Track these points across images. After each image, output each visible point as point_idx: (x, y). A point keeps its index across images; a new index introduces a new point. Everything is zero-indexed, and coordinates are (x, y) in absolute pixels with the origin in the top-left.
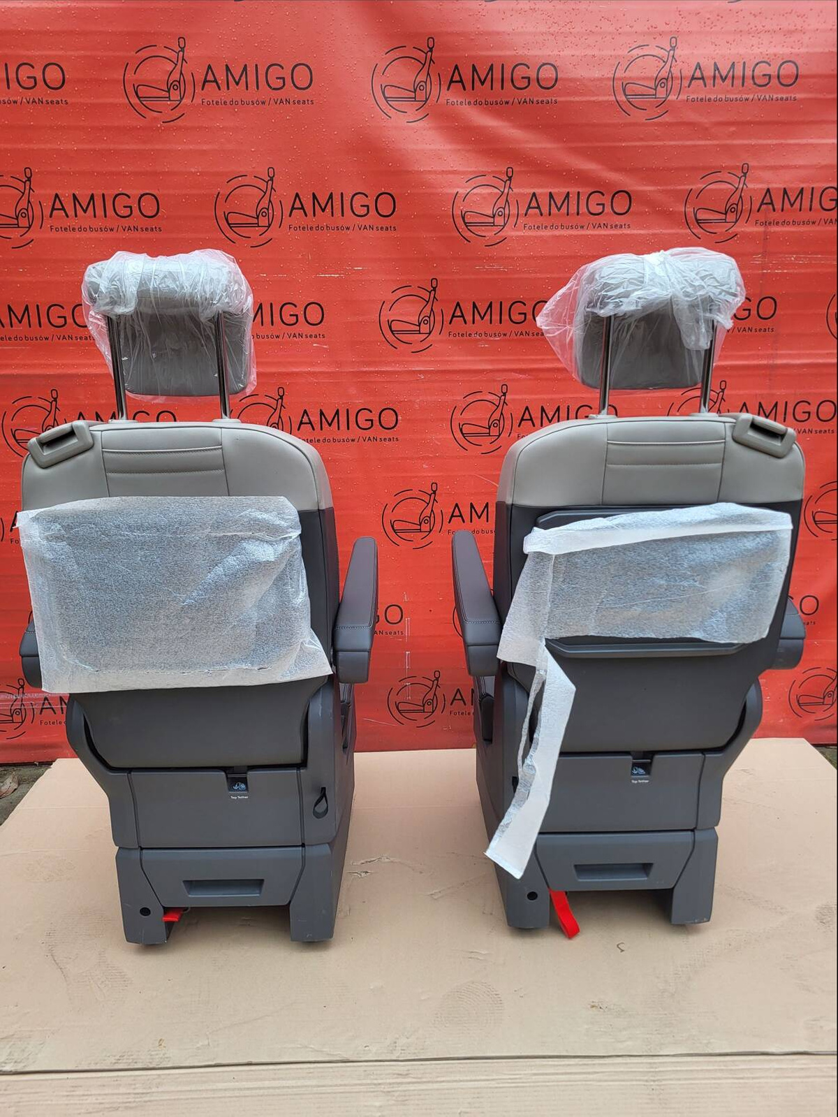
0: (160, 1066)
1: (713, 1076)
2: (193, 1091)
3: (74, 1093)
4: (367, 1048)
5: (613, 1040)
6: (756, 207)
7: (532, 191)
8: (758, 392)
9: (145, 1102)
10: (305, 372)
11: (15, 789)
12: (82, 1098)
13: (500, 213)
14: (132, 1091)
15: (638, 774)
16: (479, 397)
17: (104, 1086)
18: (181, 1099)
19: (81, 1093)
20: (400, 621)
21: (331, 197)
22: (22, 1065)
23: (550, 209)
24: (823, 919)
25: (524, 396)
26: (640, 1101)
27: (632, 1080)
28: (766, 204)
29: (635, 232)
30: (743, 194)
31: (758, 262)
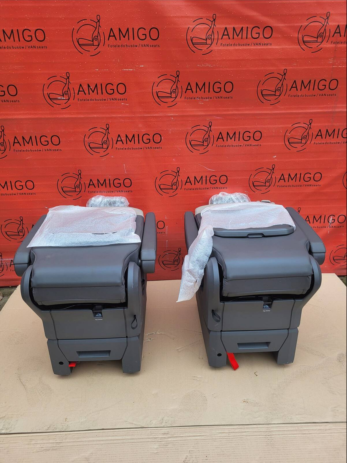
0: (66, 430)
1: (293, 433)
2: (80, 441)
3: (31, 443)
4: (151, 422)
5: (252, 417)
6: (332, 34)
7: (225, 26)
8: (326, 124)
9: (61, 447)
10: (119, 117)
11: (2, 299)
12: (35, 445)
13: (210, 38)
14: (54, 442)
15: (266, 308)
16: (198, 128)
17: (43, 439)
18: (75, 445)
19: (34, 443)
20: (163, 228)
21: (128, 30)
22: (9, 430)
23: (233, 36)
24: (340, 360)
25: (219, 127)
26: (263, 445)
27: (260, 435)
28: (337, 33)
29: (274, 47)
30: (326, 28)
31: (331, 62)
